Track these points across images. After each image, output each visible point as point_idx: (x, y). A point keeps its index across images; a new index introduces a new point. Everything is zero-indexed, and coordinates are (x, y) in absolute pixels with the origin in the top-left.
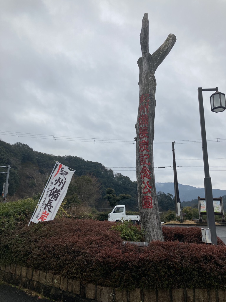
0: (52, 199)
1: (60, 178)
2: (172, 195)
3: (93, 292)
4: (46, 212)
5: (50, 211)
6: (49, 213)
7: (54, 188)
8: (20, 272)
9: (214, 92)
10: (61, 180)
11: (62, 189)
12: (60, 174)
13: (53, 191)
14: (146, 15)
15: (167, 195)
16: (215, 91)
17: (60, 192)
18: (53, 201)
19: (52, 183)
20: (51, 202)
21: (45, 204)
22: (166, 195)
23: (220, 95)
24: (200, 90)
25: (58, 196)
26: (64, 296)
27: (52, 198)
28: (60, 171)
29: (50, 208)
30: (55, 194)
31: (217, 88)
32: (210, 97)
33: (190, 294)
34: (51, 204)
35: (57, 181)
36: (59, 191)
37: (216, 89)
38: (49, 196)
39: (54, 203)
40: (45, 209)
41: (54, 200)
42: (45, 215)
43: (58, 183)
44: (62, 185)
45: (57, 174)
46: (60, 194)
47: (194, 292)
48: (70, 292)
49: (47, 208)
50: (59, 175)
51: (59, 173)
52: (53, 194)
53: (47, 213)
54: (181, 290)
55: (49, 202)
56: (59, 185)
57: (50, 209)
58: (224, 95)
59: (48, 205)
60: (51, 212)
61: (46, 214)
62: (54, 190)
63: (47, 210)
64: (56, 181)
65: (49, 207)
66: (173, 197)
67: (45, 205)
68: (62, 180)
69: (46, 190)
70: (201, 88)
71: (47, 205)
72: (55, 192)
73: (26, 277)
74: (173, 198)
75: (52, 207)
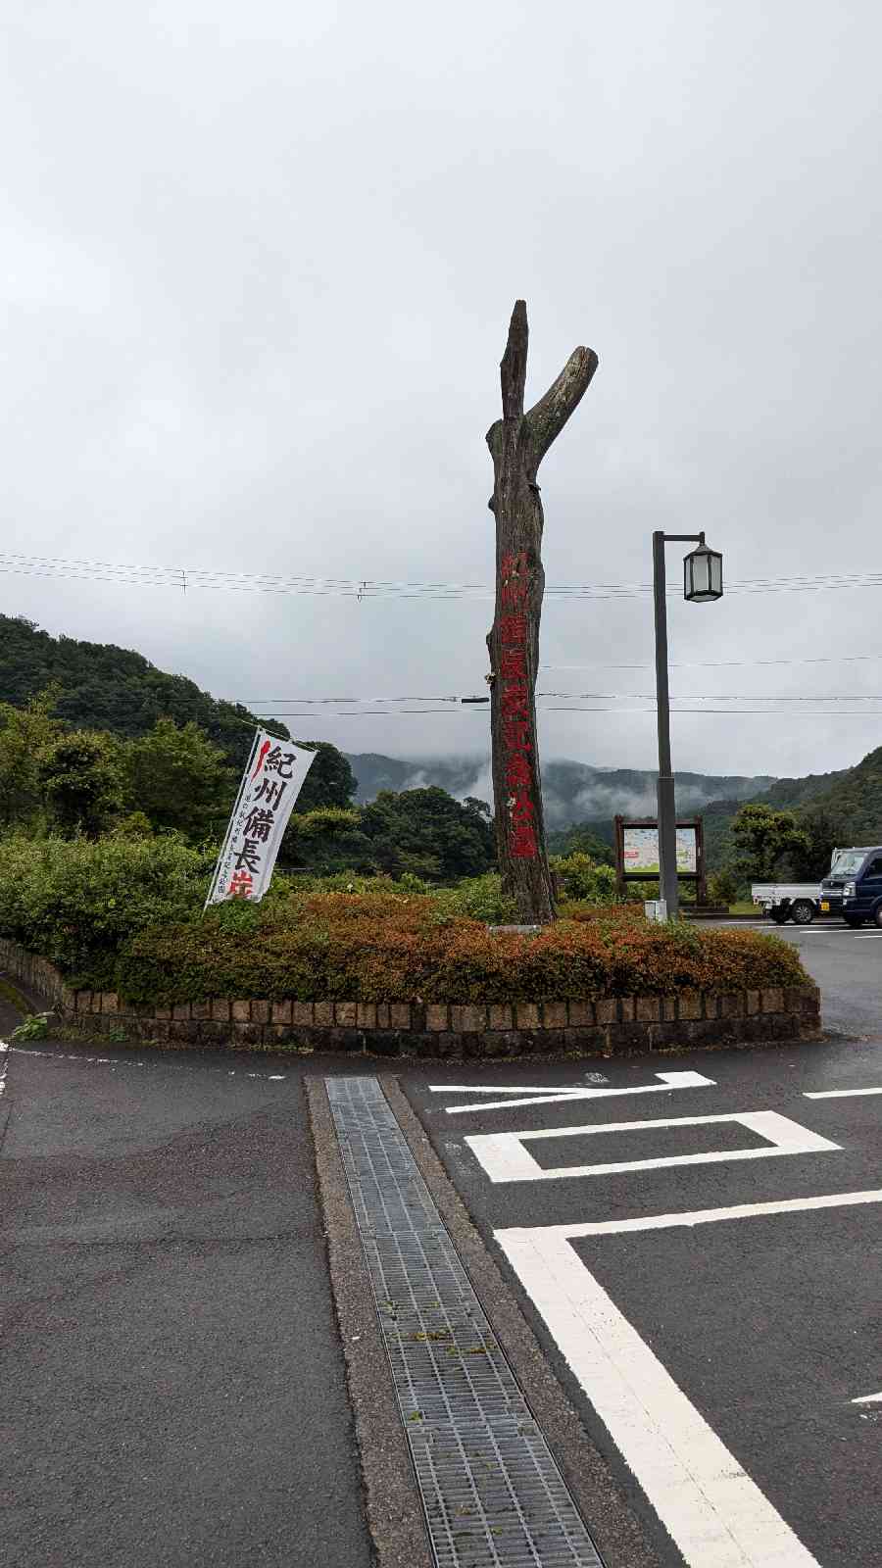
0: (256, 839)
1: (266, 781)
2: (484, 806)
3: (443, 1018)
4: (244, 874)
5: (252, 870)
6: (253, 874)
7: (256, 809)
8: (227, 1013)
9: (694, 546)
10: (270, 786)
11: (275, 807)
12: (266, 769)
13: (253, 818)
14: (521, 306)
15: (465, 805)
16: (698, 543)
17: (272, 816)
18: (257, 842)
19: (248, 798)
20: (254, 847)
21: (236, 854)
22: (459, 804)
23: (709, 561)
24: (660, 538)
25: (269, 828)
26: (369, 1039)
27: (253, 835)
28: (264, 763)
29: (253, 862)
30: (260, 824)
31: (702, 534)
32: (685, 559)
33: (628, 1009)
34: (253, 852)
35: (261, 790)
36: (270, 814)
37: (701, 538)
38: (245, 833)
39: (261, 849)
40: (238, 867)
41: (260, 840)
42: (243, 881)
43: (265, 795)
44: (274, 798)
45: (258, 770)
46: (272, 822)
47: (635, 1002)
48: (384, 1030)
49: (243, 863)
50: (262, 775)
51: (262, 768)
52: (255, 825)
53: (247, 877)
54: (611, 1001)
55: (246, 845)
56: (268, 800)
57: (252, 865)
58: (719, 556)
59: (247, 853)
60: (256, 872)
61: (247, 880)
62: (256, 815)
63: (246, 869)
64: (256, 790)
65: (250, 860)
66: (488, 815)
67: (237, 857)
68: (275, 784)
69: (235, 818)
70: (662, 532)
71: (242, 856)
72: (260, 820)
73: (249, 1021)
74: (488, 820)
75: (258, 858)
